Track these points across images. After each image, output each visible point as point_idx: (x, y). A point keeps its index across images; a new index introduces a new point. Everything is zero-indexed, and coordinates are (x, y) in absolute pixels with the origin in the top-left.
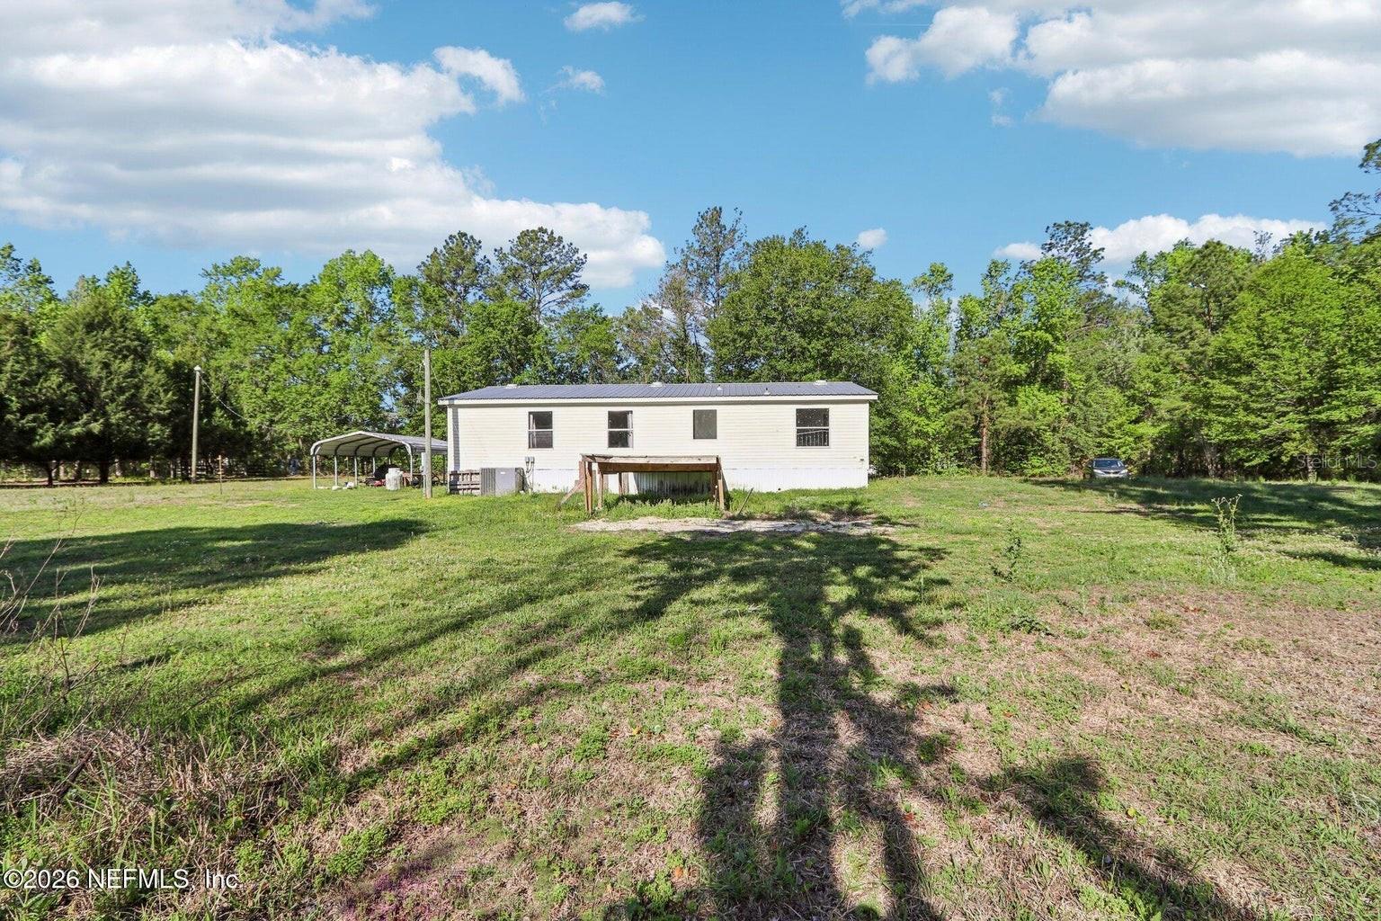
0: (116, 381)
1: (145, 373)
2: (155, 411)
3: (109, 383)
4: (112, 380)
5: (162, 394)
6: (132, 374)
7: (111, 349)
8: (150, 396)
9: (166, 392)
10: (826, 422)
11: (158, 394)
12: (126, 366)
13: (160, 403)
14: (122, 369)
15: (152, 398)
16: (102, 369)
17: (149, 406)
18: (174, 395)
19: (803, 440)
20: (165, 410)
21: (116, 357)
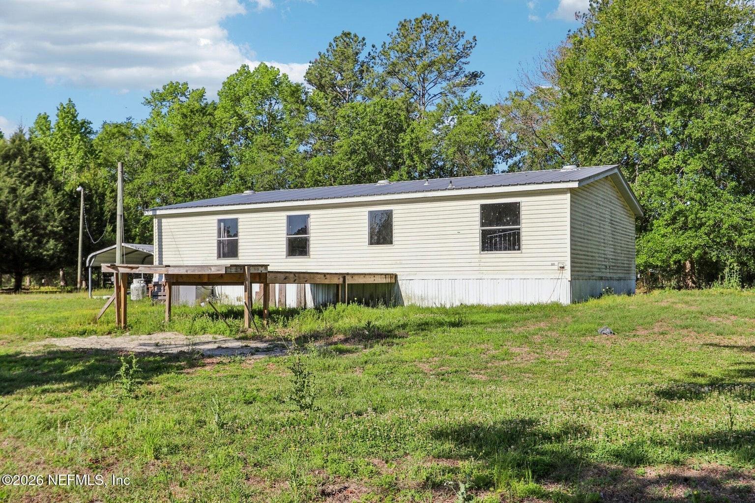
0: (19, 204)
1: (45, 195)
2: (49, 228)
3: (14, 204)
4: (16, 202)
5: (56, 214)
6: (34, 196)
7: (20, 176)
8: (47, 215)
9: (59, 211)
10: (516, 220)
11: (53, 213)
12: (30, 190)
13: (55, 221)
14: (25, 193)
15: (47, 218)
16: (9, 193)
17: (45, 224)
18: (65, 214)
19: (489, 243)
20: (58, 227)
21: (21, 183)
